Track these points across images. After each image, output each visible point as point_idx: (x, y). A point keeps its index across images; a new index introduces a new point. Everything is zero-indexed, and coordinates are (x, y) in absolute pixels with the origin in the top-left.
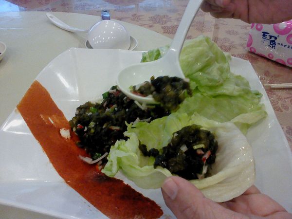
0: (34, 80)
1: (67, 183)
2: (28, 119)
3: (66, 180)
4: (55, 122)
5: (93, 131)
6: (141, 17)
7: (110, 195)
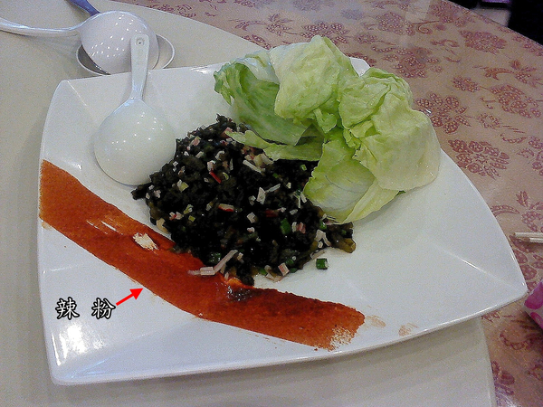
0: (41, 161)
1: (200, 317)
2: (72, 234)
3: (196, 314)
4: (117, 228)
5: (192, 219)
6: (286, 24)
7: (275, 315)
